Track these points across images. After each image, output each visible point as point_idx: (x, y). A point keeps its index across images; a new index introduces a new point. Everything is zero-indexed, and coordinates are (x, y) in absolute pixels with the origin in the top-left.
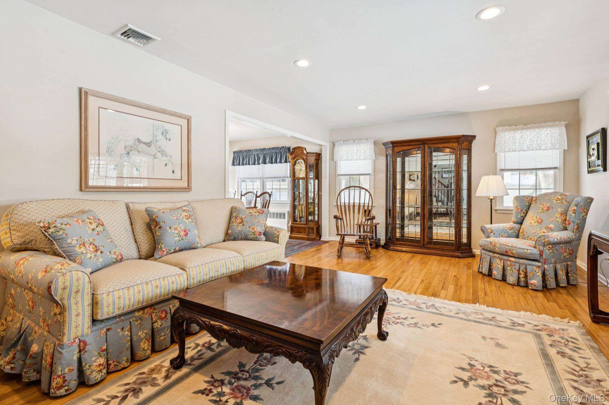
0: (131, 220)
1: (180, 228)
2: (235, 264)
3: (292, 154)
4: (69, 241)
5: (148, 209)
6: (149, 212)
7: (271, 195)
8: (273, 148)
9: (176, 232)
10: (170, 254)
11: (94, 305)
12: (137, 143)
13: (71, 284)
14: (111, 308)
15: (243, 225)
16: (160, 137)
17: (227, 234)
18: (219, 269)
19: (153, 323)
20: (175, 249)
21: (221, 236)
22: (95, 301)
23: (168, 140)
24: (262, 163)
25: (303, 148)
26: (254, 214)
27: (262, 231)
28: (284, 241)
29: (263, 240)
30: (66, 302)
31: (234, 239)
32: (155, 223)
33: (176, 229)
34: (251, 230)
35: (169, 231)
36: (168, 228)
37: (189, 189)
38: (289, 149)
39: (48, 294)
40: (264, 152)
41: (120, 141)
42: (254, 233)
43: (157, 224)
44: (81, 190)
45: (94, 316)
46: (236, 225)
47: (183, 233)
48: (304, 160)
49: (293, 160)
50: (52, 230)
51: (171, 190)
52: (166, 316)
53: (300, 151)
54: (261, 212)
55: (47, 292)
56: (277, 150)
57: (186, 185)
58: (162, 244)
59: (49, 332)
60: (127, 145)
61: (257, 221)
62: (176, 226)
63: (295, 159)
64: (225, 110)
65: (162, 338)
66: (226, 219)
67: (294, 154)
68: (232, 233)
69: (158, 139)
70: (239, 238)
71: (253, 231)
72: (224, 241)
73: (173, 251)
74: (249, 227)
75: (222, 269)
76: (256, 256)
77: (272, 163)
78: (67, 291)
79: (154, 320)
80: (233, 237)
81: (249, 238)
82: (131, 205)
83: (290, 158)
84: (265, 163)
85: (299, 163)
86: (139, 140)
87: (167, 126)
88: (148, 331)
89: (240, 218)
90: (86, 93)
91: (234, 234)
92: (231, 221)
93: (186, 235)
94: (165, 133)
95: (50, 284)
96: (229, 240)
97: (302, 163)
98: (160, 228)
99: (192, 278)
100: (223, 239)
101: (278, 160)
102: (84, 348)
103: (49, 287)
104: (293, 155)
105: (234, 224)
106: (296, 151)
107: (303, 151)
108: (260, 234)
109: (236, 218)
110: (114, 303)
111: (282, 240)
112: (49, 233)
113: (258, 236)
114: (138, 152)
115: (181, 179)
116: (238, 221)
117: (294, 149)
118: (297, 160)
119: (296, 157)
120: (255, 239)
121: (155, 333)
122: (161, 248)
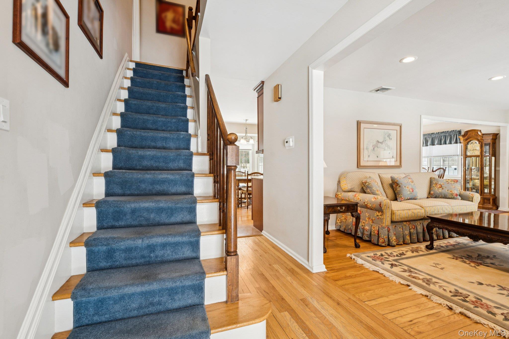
0: (381, 182)
1: (410, 187)
2: (448, 209)
3: (464, 136)
4: (373, 189)
5: (392, 177)
6: (392, 179)
7: (445, 170)
8: (442, 132)
9: (408, 189)
10: (405, 200)
11: (392, 215)
12: (377, 143)
13: (387, 204)
14: (398, 217)
15: (442, 189)
16: (387, 138)
17: (429, 193)
18: (439, 210)
19: (410, 230)
20: (408, 198)
21: (426, 195)
22: (392, 213)
23: (390, 139)
24: (430, 145)
25: (478, 130)
26: (450, 182)
27: (458, 194)
28: (477, 201)
29: (459, 199)
30: (385, 211)
31: (436, 197)
32: (396, 184)
33: (408, 187)
34: (449, 192)
35: (405, 188)
36: (404, 187)
37: (401, 166)
38: (460, 132)
39: (379, 207)
40: (432, 136)
41: (371, 143)
42: (452, 194)
43: (398, 184)
44: (358, 167)
45: (392, 219)
46: (437, 188)
47: (411, 190)
48: (478, 140)
49: (465, 141)
50: (367, 184)
51: (392, 167)
52: (415, 228)
53: (474, 133)
54: (456, 181)
55: (379, 206)
56: (446, 134)
57: (398, 164)
58: (401, 194)
59: (373, 222)
60: (373, 145)
61: (453, 187)
62: (408, 186)
63: (468, 140)
64: (421, 116)
65: (414, 237)
66: (428, 185)
67: (467, 135)
68: (434, 193)
69: (386, 140)
70: (440, 197)
71: (451, 193)
72: (427, 198)
73: (406, 199)
74: (448, 190)
75: (441, 211)
76: (460, 208)
77: (441, 144)
78: (386, 206)
79: (410, 228)
80: (435, 196)
81: (448, 197)
82: (380, 175)
83: (462, 139)
84: (433, 144)
85: (472, 143)
86: (378, 142)
87: (390, 132)
88: (408, 232)
89: (440, 185)
90: (360, 122)
91: (436, 194)
92: (432, 186)
93: (413, 191)
94: (389, 136)
95: (381, 203)
96: (431, 198)
97: (476, 143)
98: (399, 186)
99: (427, 212)
100: (427, 197)
101: (448, 141)
102: (389, 231)
103: (381, 204)
104: (466, 137)
105: (435, 188)
106: (469, 134)
107: (477, 133)
108: (457, 195)
109: (436, 184)
110: (399, 215)
111: (475, 200)
112: (366, 185)
113: (455, 196)
114: (378, 147)
115: (397, 161)
116: (438, 186)
117: (467, 132)
118: (470, 141)
119: (468, 139)
120: (453, 198)
121: (411, 234)
122: (401, 196)
